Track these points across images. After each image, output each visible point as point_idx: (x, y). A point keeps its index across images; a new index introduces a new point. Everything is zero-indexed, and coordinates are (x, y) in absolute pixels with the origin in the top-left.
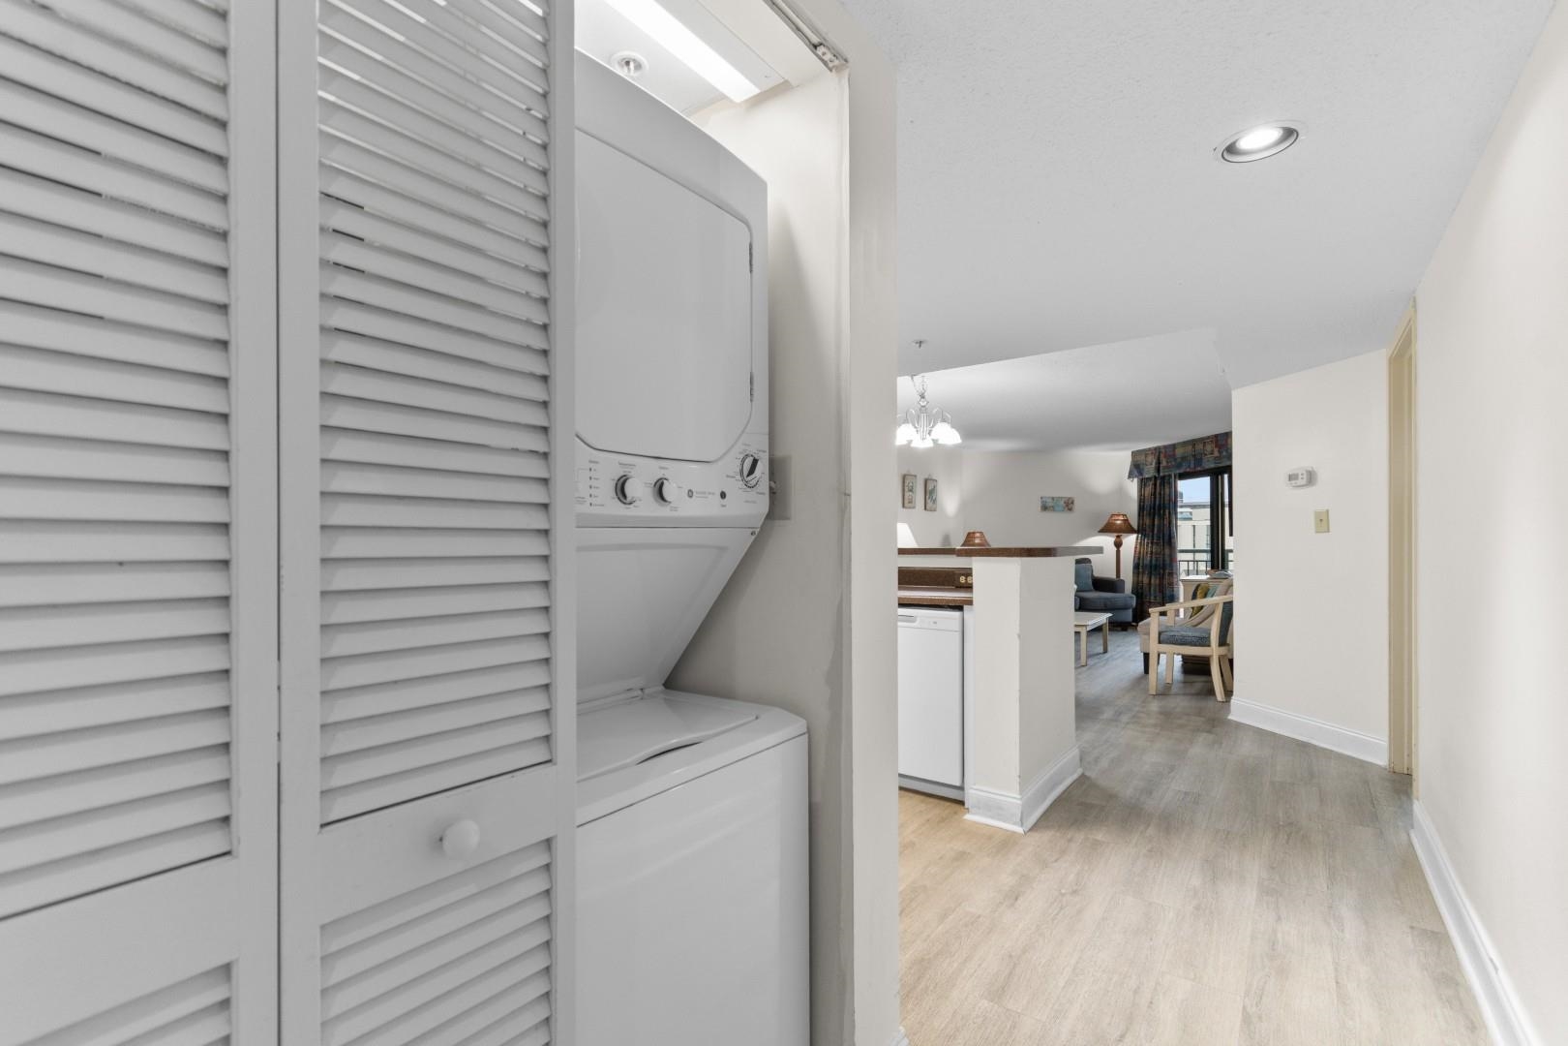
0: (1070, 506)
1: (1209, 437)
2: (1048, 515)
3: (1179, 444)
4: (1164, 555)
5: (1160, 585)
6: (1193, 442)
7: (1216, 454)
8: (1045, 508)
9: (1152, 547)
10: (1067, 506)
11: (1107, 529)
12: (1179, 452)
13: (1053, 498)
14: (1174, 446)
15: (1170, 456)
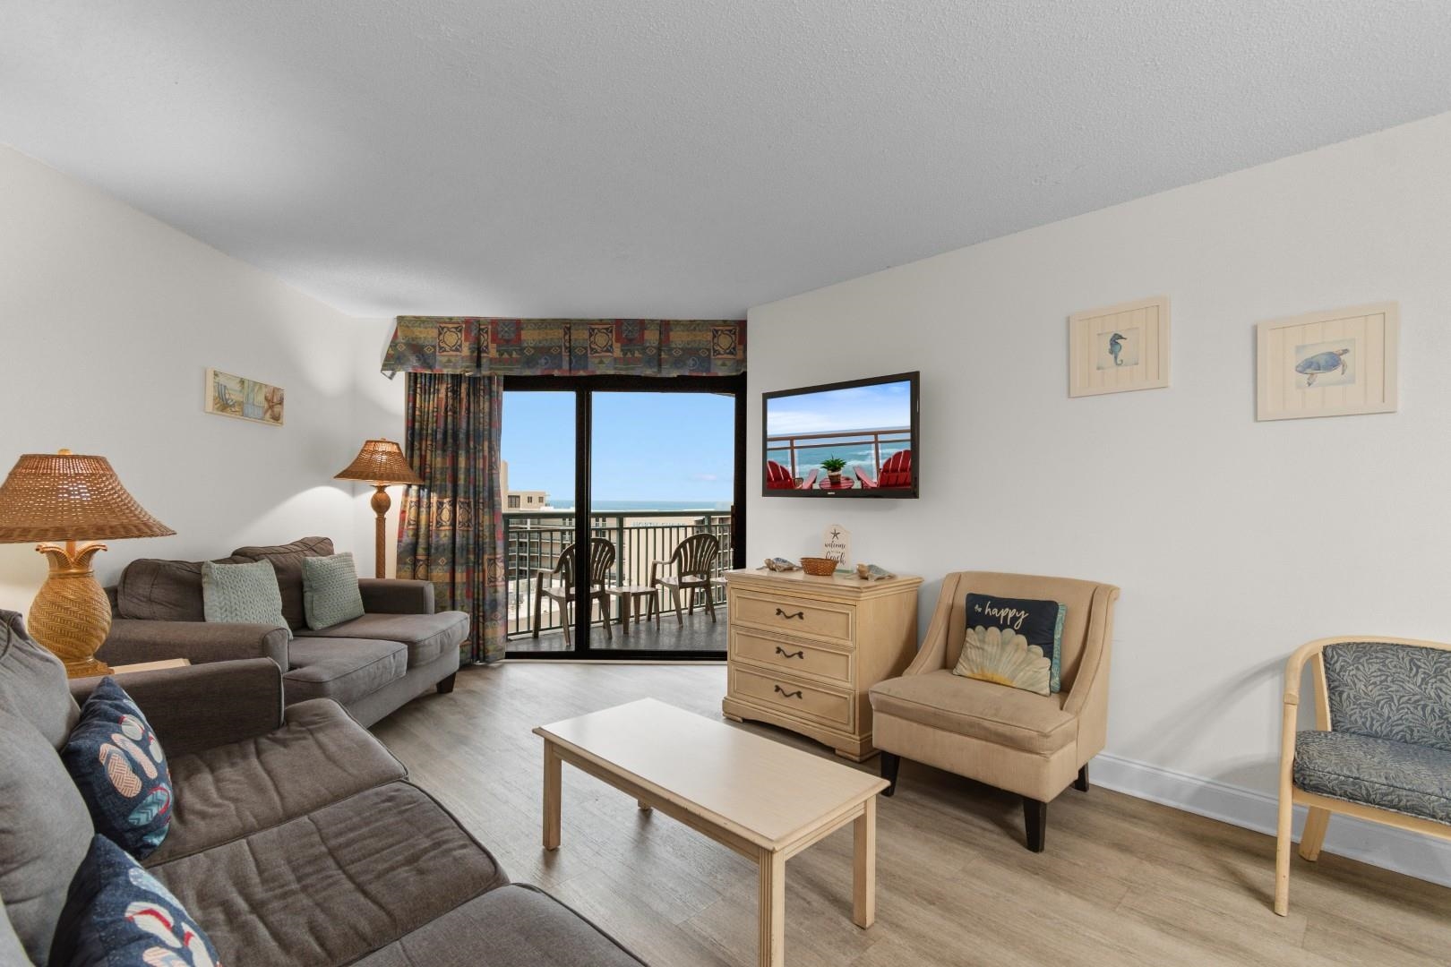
0: (277, 409)
1: (601, 321)
2: (228, 422)
3: (529, 321)
4: (478, 524)
5: (468, 583)
6: (568, 325)
7: (617, 352)
8: (223, 404)
9: (454, 512)
10: (271, 407)
11: (357, 472)
12: (529, 337)
13: (242, 382)
14: (518, 324)
15: (508, 341)
